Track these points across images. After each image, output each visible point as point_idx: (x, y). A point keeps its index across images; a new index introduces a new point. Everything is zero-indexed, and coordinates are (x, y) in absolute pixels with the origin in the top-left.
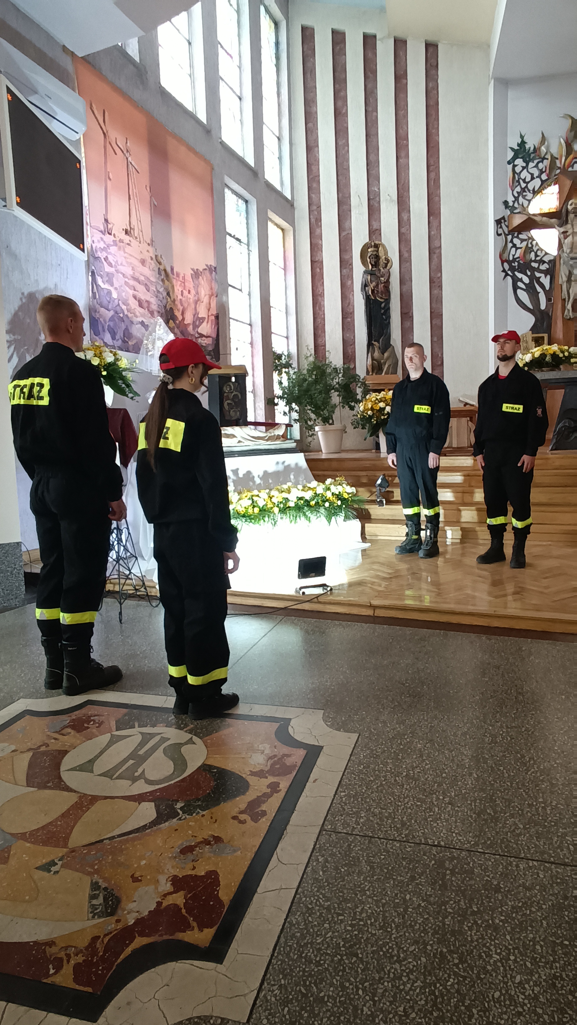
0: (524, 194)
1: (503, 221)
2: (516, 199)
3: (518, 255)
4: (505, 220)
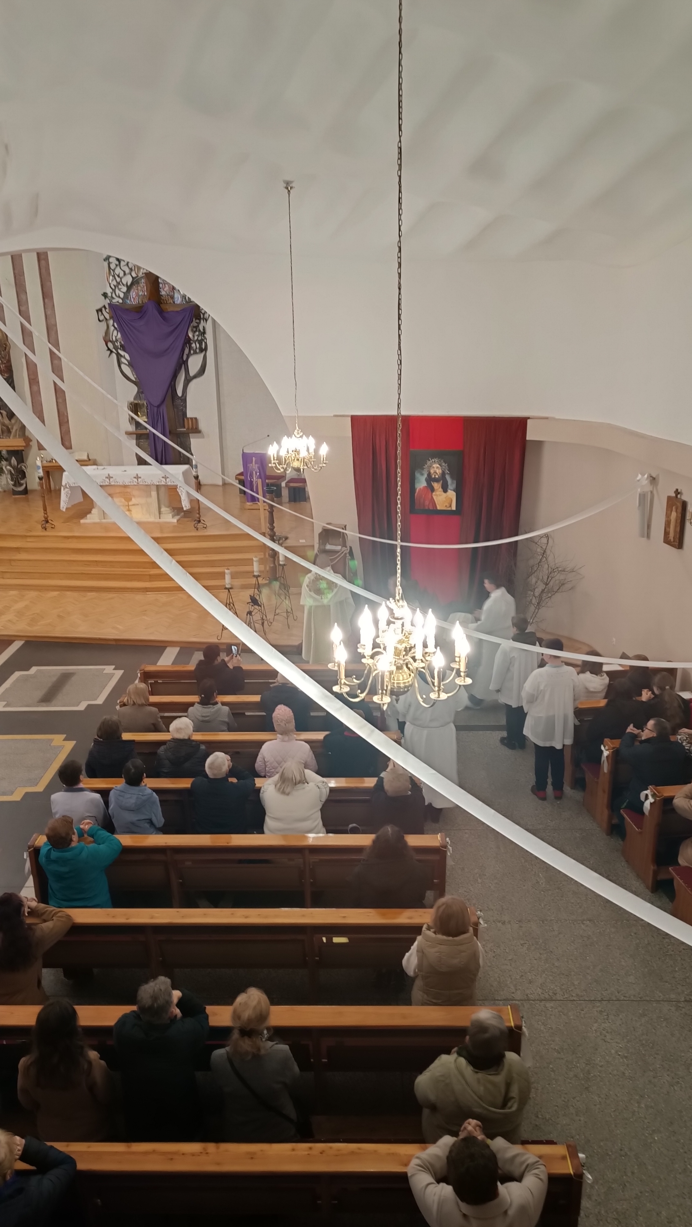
0: (120, 287)
1: (103, 309)
2: (114, 291)
3: (119, 336)
4: (105, 308)
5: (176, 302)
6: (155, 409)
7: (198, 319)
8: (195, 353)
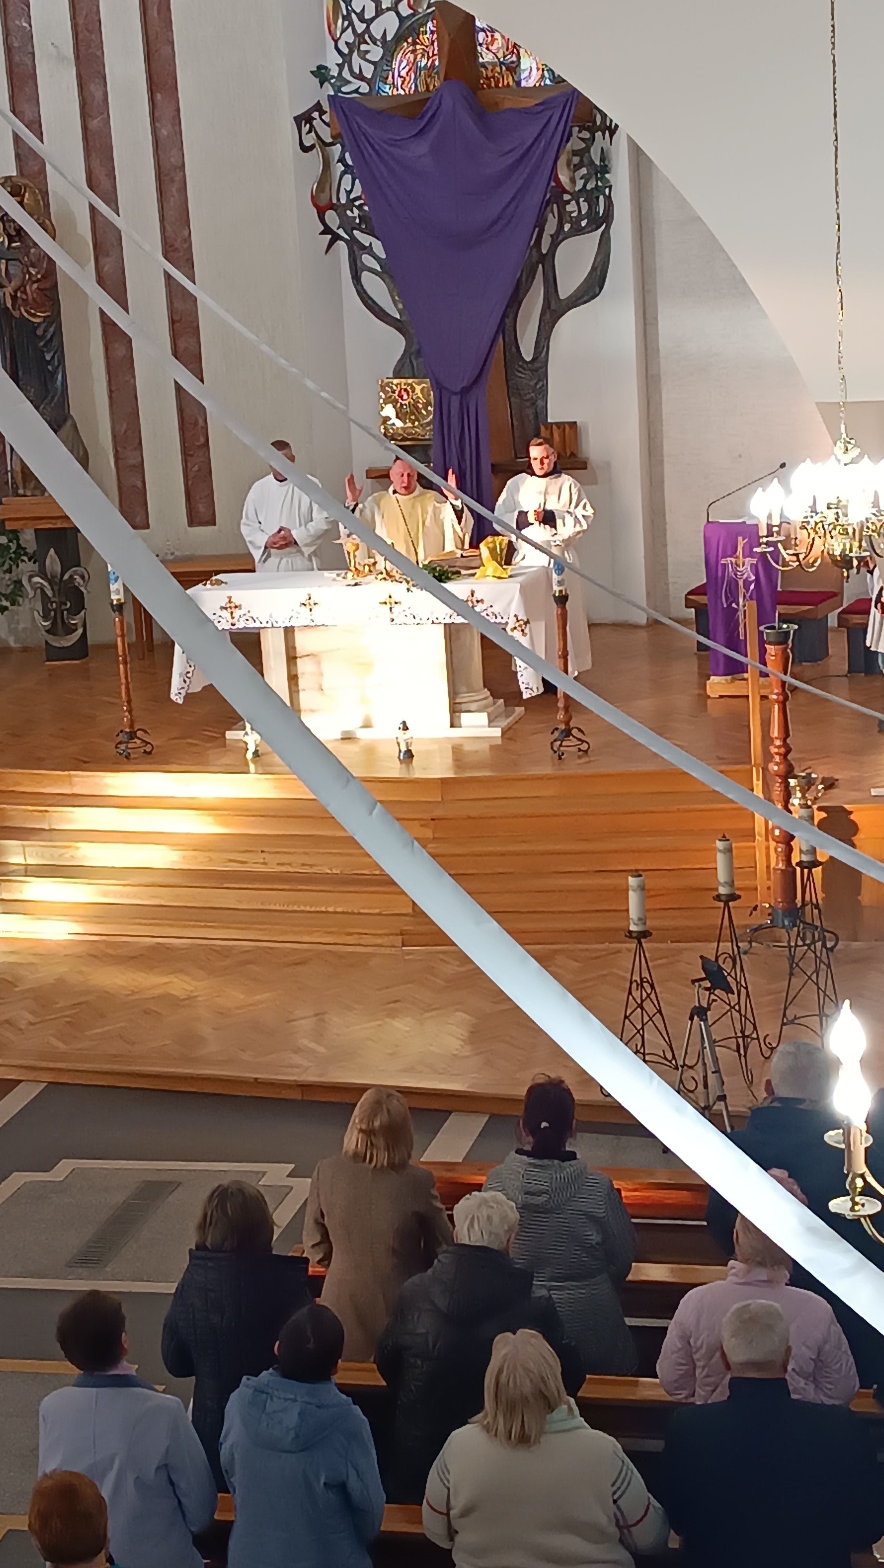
0: (363, 47)
1: (316, 115)
2: (347, 59)
3: (358, 191)
4: (322, 113)
5: (523, 84)
6: (455, 401)
7: (588, 129)
8: (577, 231)
